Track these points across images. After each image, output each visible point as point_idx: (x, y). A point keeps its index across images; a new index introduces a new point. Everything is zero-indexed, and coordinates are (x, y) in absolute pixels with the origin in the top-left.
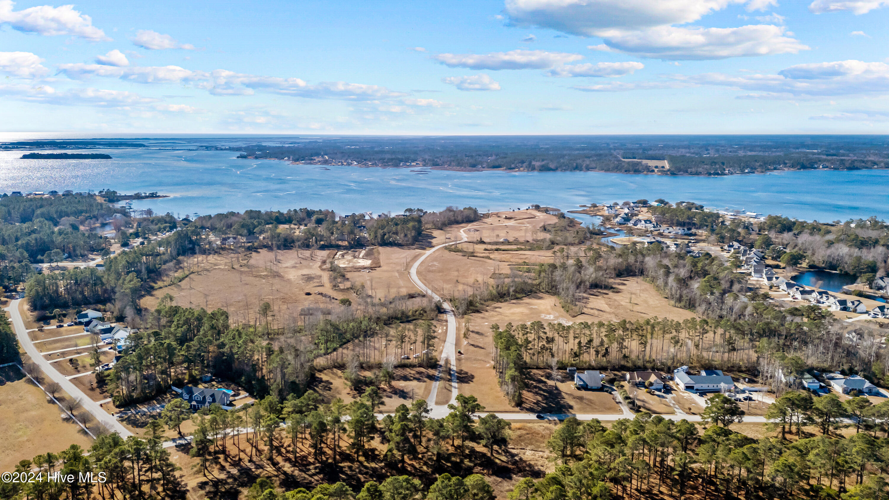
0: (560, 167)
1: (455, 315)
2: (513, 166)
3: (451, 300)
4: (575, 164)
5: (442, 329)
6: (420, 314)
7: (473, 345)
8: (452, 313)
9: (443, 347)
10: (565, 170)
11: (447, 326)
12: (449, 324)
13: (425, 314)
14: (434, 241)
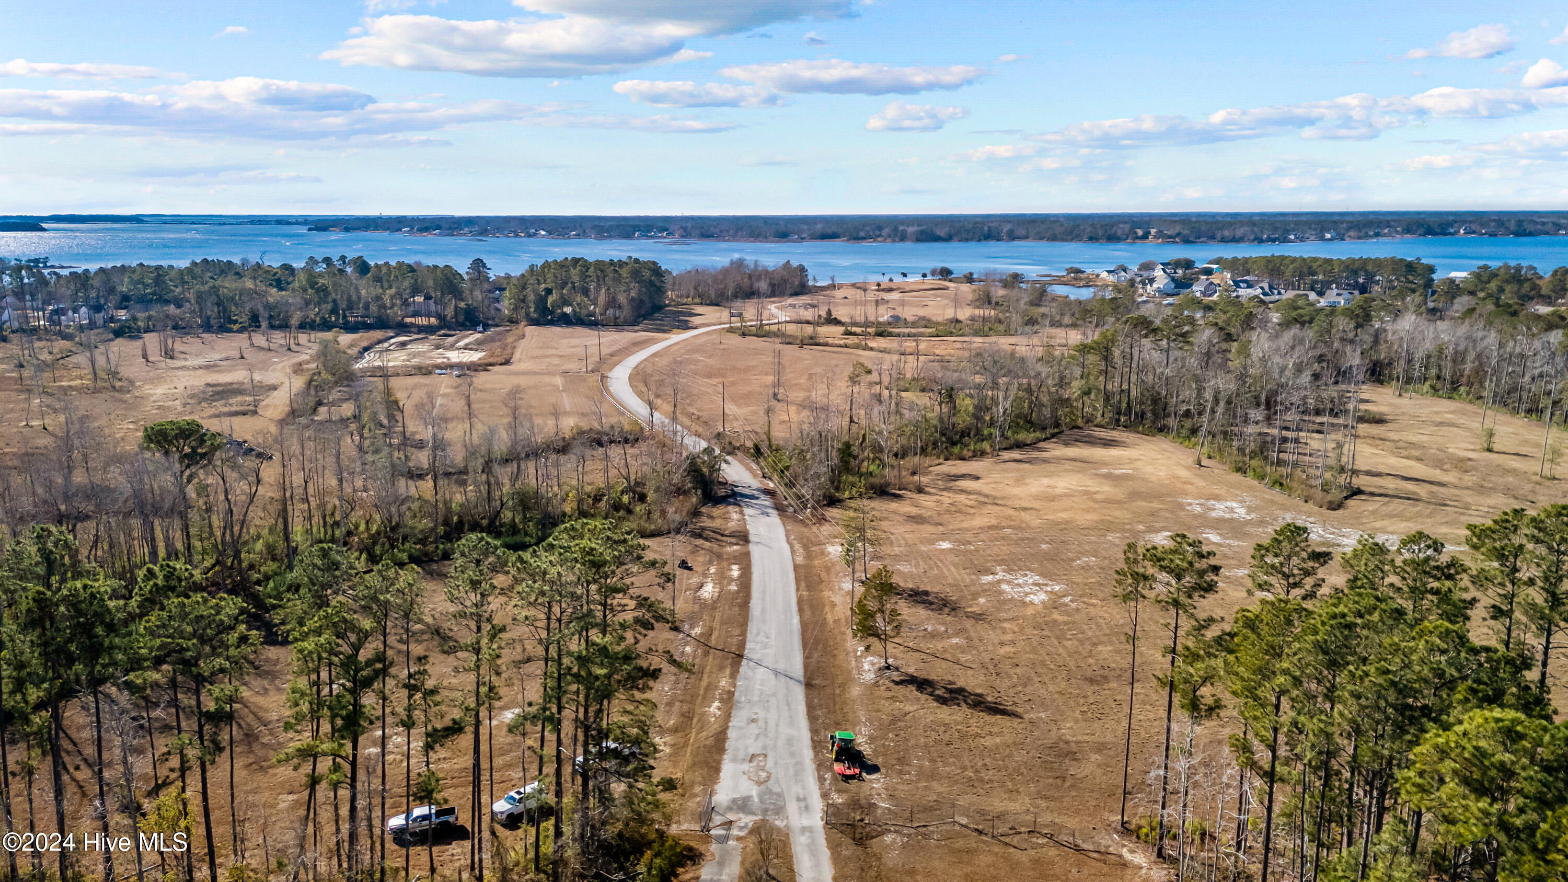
0: (956, 234)
1: (780, 509)
2: (862, 234)
3: (757, 452)
4: (986, 228)
5: (722, 578)
6: (617, 507)
7: (922, 684)
8: (766, 501)
9: (729, 699)
10: (967, 240)
11: (745, 561)
12: (752, 547)
13: (639, 508)
14: (696, 320)
